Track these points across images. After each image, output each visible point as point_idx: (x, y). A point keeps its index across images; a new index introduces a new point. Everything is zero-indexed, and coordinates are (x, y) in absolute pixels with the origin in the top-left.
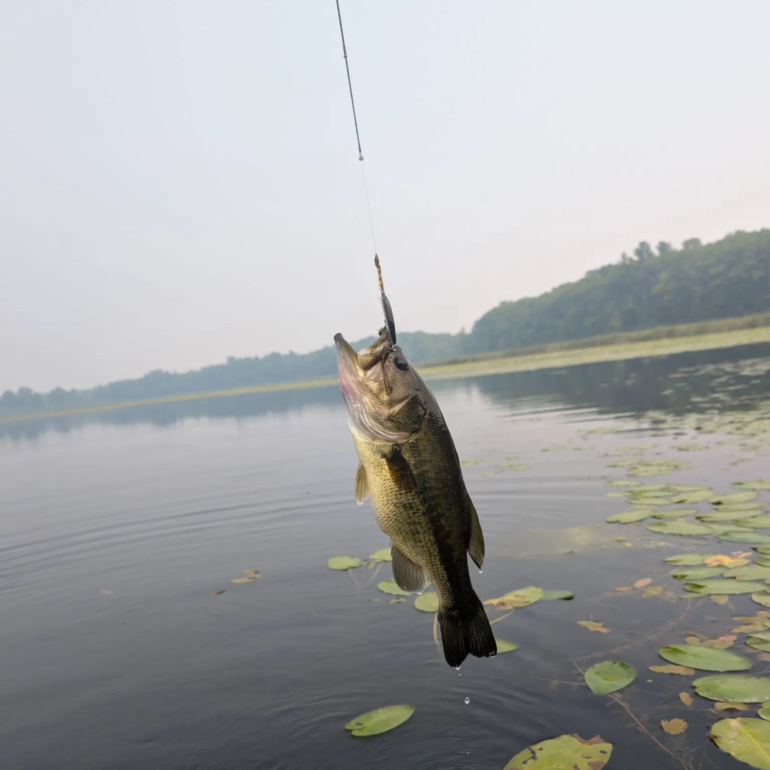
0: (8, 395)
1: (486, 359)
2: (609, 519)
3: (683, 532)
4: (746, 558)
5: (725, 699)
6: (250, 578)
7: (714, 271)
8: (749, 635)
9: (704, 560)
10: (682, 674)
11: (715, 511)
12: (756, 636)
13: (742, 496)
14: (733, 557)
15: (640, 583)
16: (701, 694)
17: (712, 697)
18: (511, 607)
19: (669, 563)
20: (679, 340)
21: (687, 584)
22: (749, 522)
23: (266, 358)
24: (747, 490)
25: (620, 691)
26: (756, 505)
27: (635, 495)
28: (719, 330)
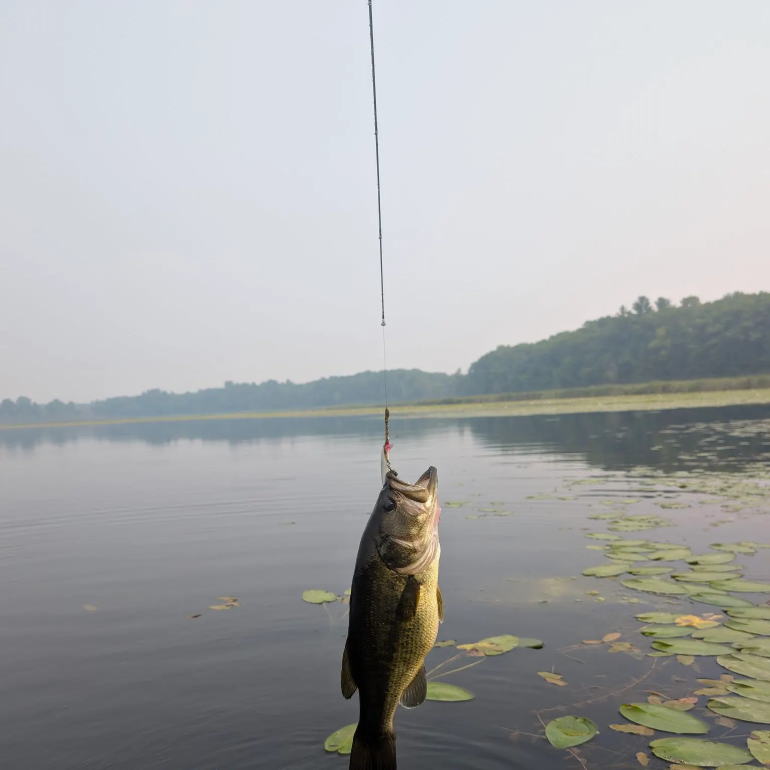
0: (7, 403)
1: (481, 402)
2: (586, 572)
3: (657, 591)
4: (716, 620)
5: (681, 762)
6: (227, 606)
7: (710, 330)
8: (711, 699)
9: (674, 620)
10: (641, 734)
11: (691, 571)
12: (717, 699)
13: (718, 558)
14: (704, 618)
15: (609, 638)
16: (657, 755)
17: (668, 758)
18: (482, 654)
19: (639, 619)
20: (672, 396)
21: (654, 642)
22: (723, 585)
23: (264, 384)
24: (725, 552)
25: (579, 746)
26: (733, 568)
27: (613, 549)
28: (713, 389)
